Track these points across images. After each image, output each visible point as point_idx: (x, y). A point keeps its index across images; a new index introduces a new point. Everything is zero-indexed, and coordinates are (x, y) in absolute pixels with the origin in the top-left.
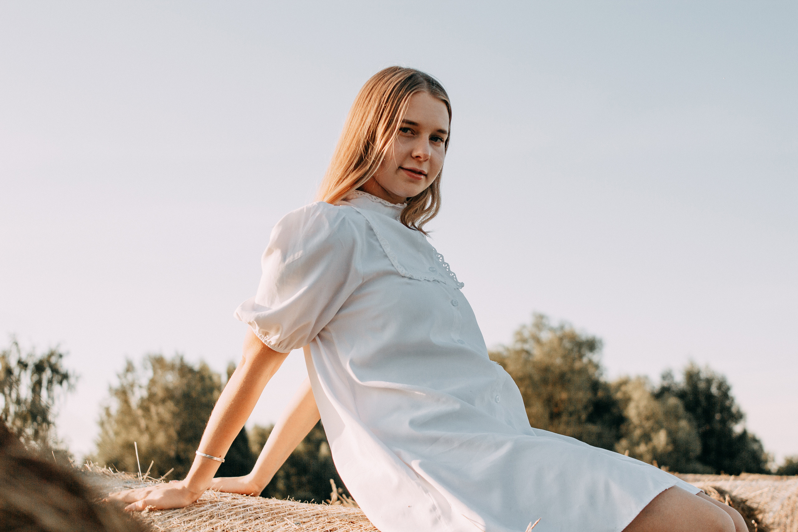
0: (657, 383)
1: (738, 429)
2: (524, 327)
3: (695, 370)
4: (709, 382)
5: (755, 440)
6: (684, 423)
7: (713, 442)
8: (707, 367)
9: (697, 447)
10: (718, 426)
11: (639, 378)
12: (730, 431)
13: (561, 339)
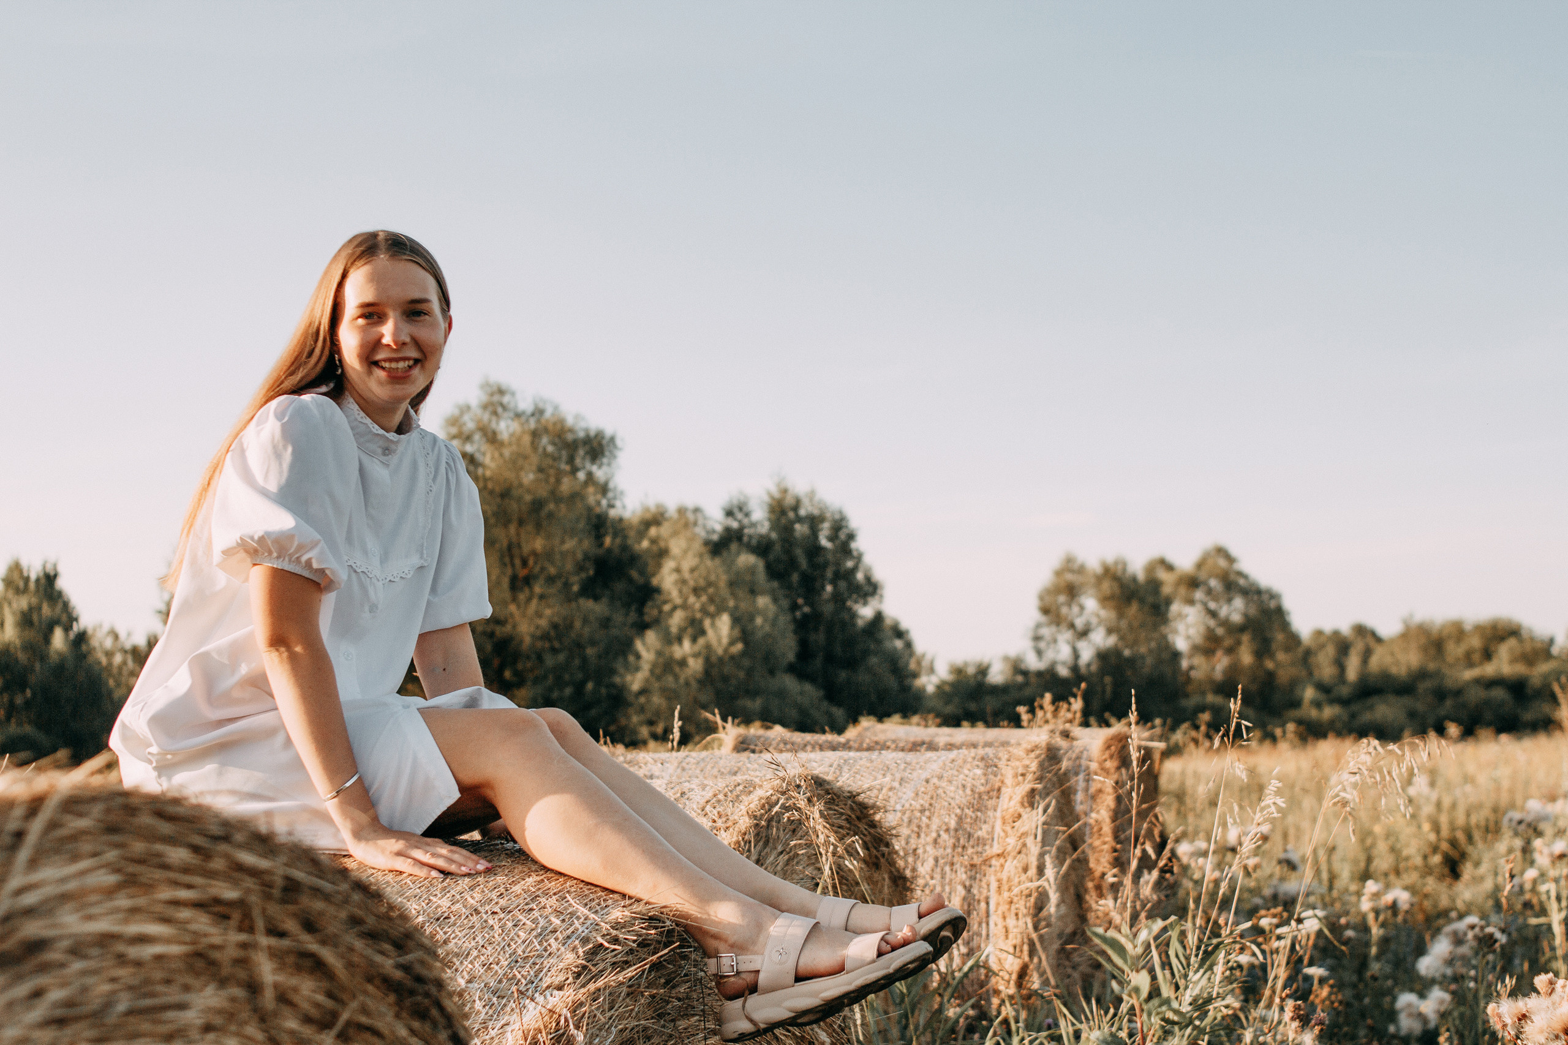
0: (716, 521)
1: (866, 612)
2: (466, 409)
3: (789, 501)
4: (814, 522)
5: (899, 633)
6: (763, 601)
7: (819, 638)
8: (812, 494)
9: (787, 648)
10: (828, 609)
11: (682, 511)
12: (854, 615)
13: (535, 434)
